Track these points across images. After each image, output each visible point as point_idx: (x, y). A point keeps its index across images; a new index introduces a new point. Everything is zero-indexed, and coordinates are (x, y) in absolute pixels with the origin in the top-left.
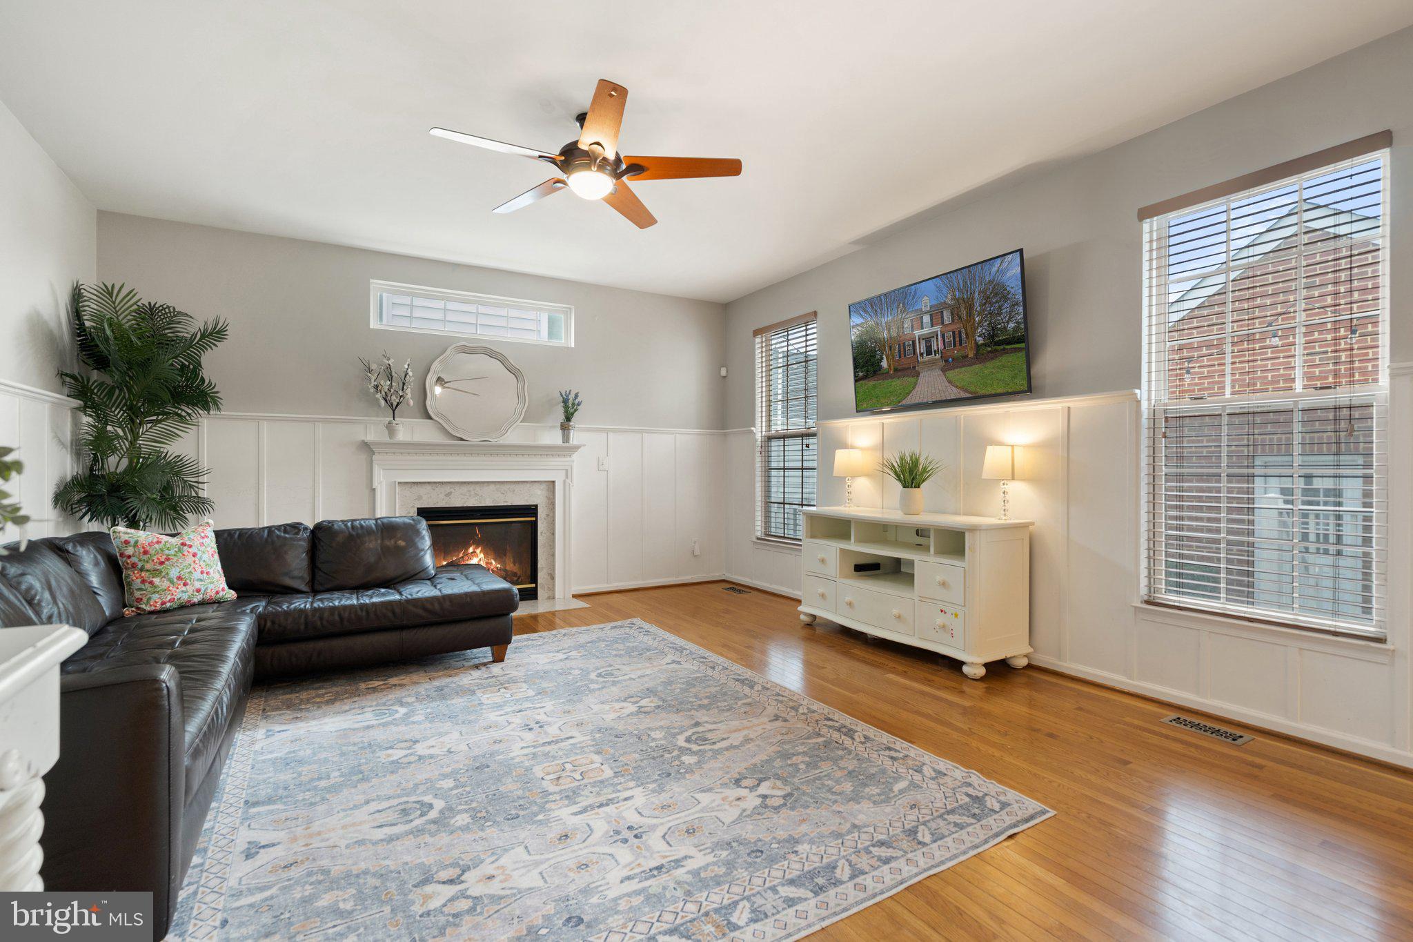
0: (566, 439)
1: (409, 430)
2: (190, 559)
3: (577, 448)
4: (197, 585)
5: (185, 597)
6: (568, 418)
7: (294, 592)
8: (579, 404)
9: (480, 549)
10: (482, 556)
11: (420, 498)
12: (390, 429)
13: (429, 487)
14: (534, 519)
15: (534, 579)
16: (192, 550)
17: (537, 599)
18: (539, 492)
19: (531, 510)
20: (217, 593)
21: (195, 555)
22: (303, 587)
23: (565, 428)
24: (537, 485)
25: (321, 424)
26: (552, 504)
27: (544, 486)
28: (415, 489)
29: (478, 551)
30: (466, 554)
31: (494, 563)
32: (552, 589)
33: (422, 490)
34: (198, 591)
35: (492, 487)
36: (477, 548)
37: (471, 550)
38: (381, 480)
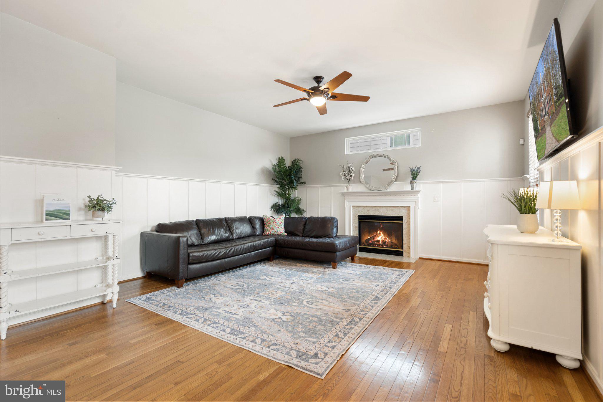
0: (412, 188)
1: (354, 188)
3: (419, 192)
4: (276, 230)
5: (273, 232)
6: (414, 179)
7: (297, 235)
8: (419, 172)
9: (382, 232)
10: (383, 235)
11: (359, 211)
12: (348, 189)
13: (362, 208)
14: (402, 222)
15: (403, 249)
16: (276, 221)
17: (403, 256)
18: (404, 211)
19: (401, 218)
20: (280, 233)
21: (276, 223)
22: (300, 235)
23: (411, 183)
24: (402, 208)
26: (409, 216)
27: (406, 208)
28: (358, 208)
29: (381, 233)
30: (377, 234)
31: (387, 239)
32: (409, 253)
33: (360, 209)
34: (276, 232)
35: (384, 208)
36: (381, 231)
37: (378, 232)
38: (347, 205)
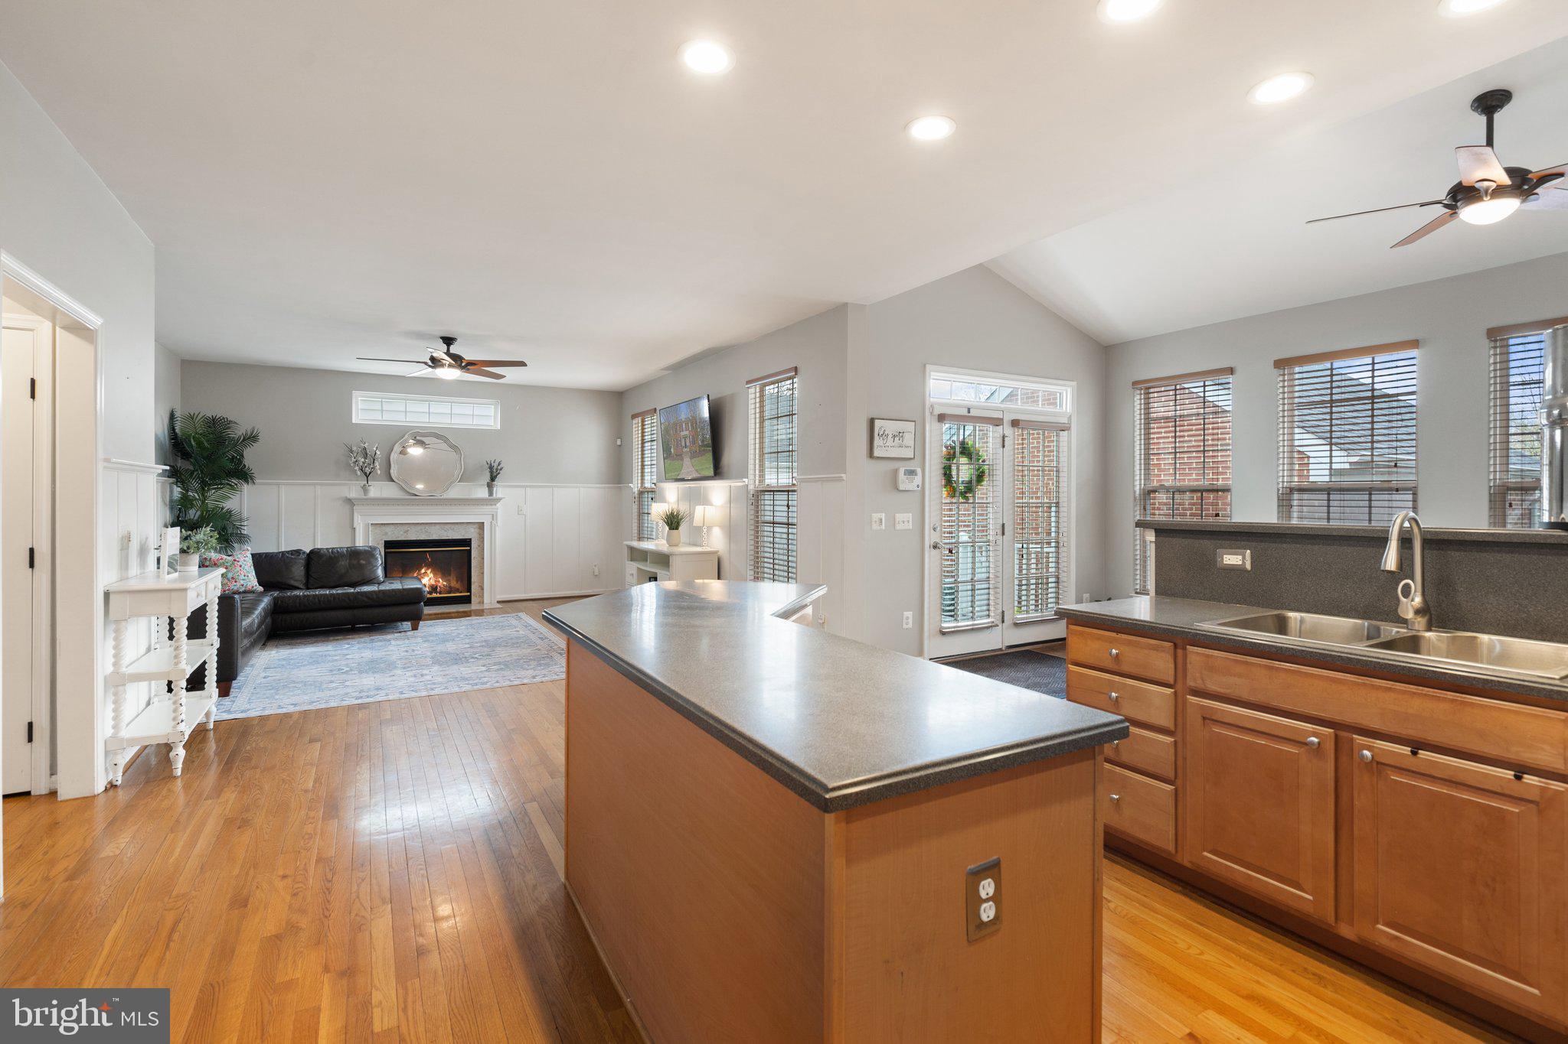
0: (491, 493)
1: (378, 489)
2: (238, 568)
3: (499, 499)
4: (242, 582)
5: (236, 588)
6: (493, 479)
7: (297, 588)
8: (501, 469)
9: (430, 570)
10: (431, 575)
11: (386, 534)
12: (365, 489)
13: (392, 527)
14: (469, 548)
15: (469, 590)
16: (239, 564)
17: (470, 603)
18: (472, 530)
19: (467, 542)
20: (253, 587)
21: (241, 566)
22: (301, 586)
23: (490, 486)
24: (470, 526)
25: (319, 487)
26: (481, 538)
27: (476, 525)
28: (383, 528)
29: (429, 572)
30: (419, 574)
31: (441, 580)
32: (482, 596)
33: (388, 529)
34: (242, 585)
35: (438, 527)
36: (428, 569)
37: (423, 571)
38: (360, 523)
